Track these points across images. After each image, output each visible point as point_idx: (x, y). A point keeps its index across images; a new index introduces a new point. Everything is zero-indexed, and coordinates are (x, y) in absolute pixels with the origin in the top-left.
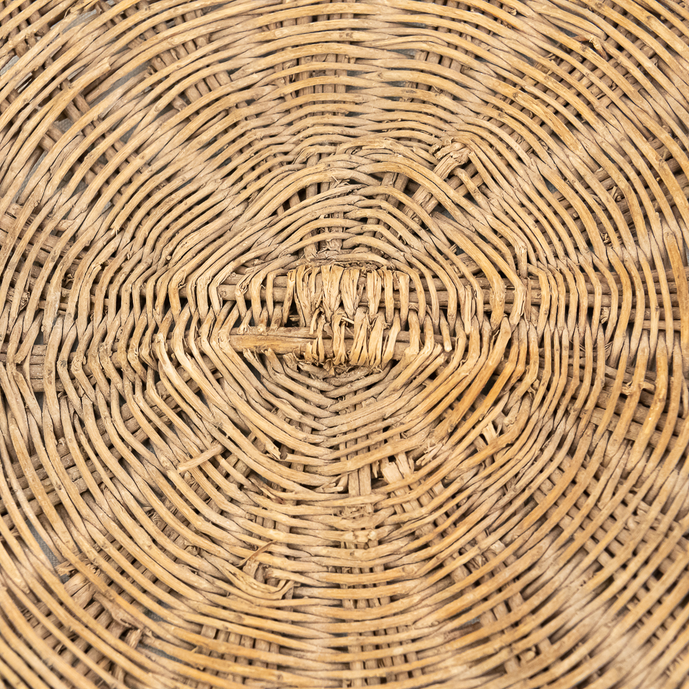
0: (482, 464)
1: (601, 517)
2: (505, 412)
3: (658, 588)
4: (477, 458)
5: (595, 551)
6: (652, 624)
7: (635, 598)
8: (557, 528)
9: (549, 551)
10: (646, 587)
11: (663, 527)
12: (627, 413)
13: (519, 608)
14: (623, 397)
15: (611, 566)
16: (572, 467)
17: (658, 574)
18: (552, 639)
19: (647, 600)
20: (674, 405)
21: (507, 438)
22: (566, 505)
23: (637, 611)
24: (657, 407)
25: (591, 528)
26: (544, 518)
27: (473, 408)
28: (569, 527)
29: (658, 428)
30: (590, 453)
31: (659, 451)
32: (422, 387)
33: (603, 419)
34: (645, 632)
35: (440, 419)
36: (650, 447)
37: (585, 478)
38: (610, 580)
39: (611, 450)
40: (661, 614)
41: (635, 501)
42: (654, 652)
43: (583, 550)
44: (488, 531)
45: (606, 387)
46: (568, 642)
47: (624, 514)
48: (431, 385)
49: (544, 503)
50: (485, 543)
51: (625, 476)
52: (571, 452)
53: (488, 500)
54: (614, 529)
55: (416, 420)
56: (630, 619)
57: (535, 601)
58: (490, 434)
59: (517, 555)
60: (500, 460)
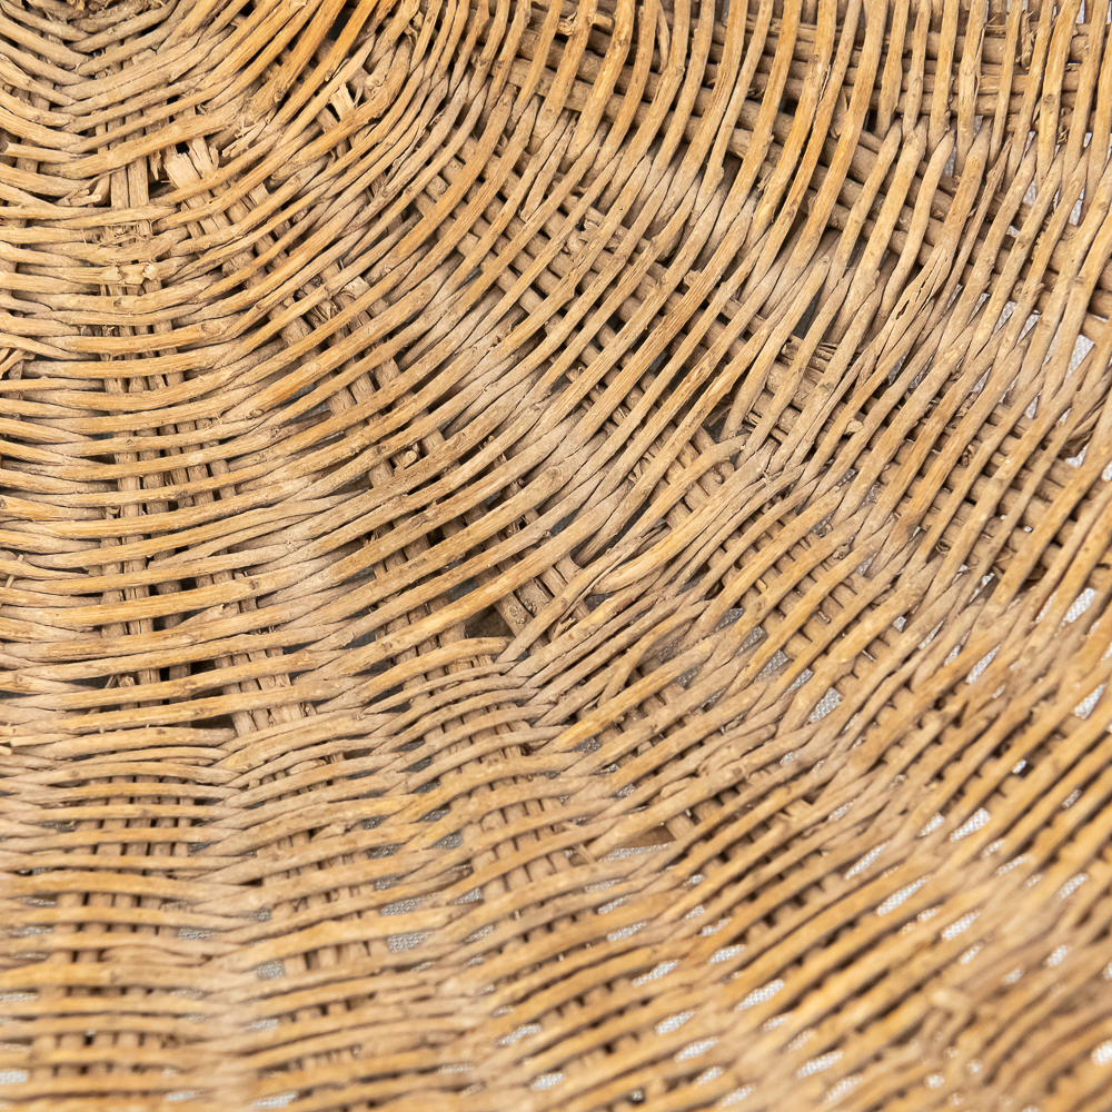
0: (331, 154)
1: (523, 234)
2: (368, 67)
3: (616, 344)
4: (323, 144)
5: (515, 288)
6: (606, 403)
7: (579, 363)
8: (455, 254)
9: (441, 294)
10: (597, 343)
11: (625, 248)
12: (568, 66)
13: (395, 383)
14: (561, 39)
15: (540, 311)
16: (477, 155)
17: (616, 322)
18: (446, 431)
19: (599, 364)
20: (645, 51)
21: (370, 109)
22: (467, 217)
23: (583, 382)
24: (616, 54)
25: (508, 252)
26: (433, 238)
27: (314, 62)
28: (474, 251)
29: (619, 90)
30: (508, 133)
31: (621, 126)
32: (229, 27)
33: (529, 75)
34: (595, 415)
35: (260, 81)
36: (606, 120)
37: (499, 172)
38: (540, 335)
39: (543, 126)
40: (620, 385)
41: (578, 208)
42: (610, 447)
43: (495, 288)
44: (342, 262)
45: (533, 24)
46: (470, 436)
47: (561, 228)
48: (244, 25)
49: (432, 214)
50: (336, 280)
51: (563, 169)
52: (477, 132)
53: (341, 213)
54: (546, 253)
55: (221, 84)
56: (571, 396)
57: (418, 372)
58: (343, 103)
59: (389, 298)
60: (360, 144)
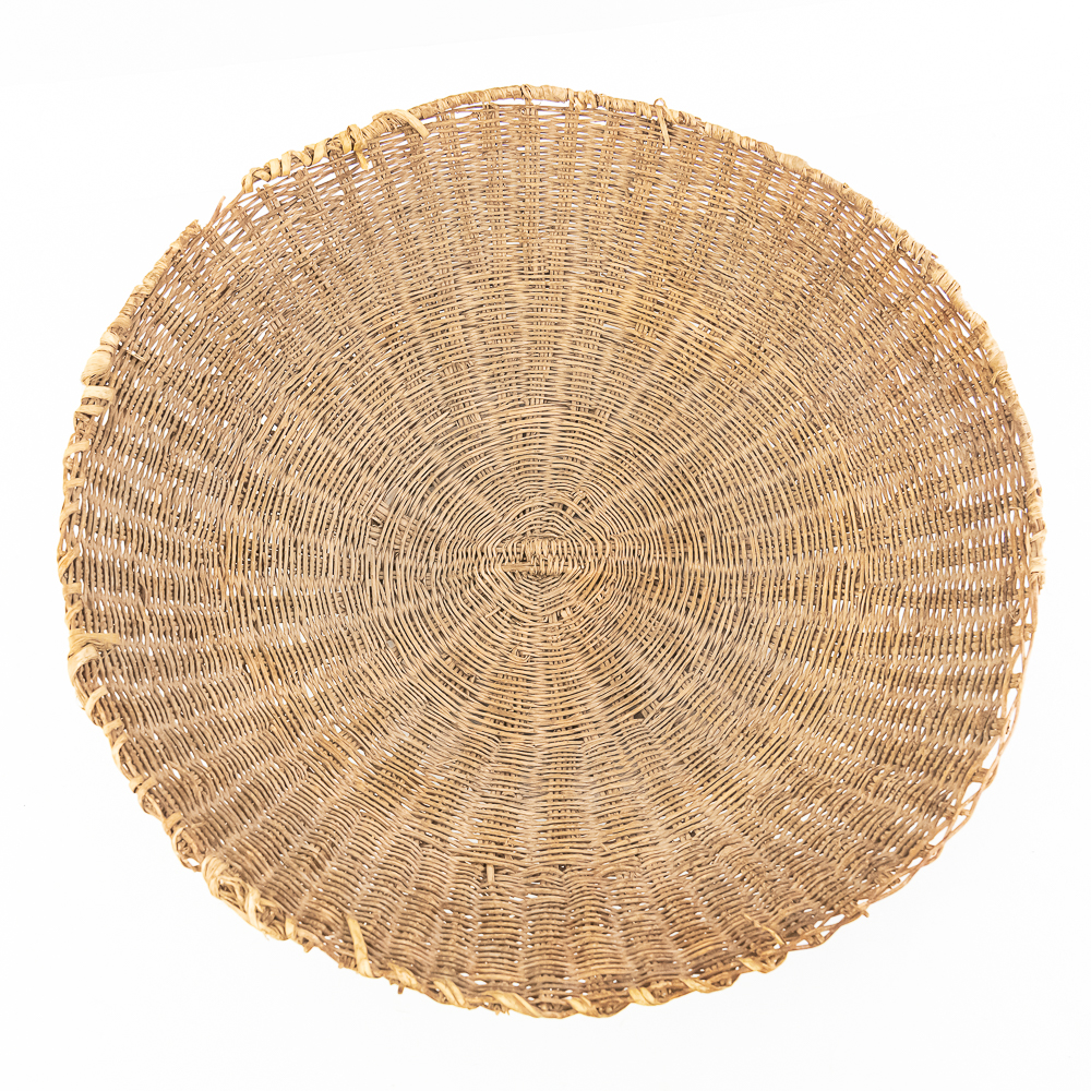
0: (598, 610)
1: (642, 627)
2: (605, 590)
3: (664, 651)
4: (595, 608)
5: (640, 639)
6: (662, 665)
7: (656, 656)
8: (626, 632)
9: (623, 640)
10: (659, 651)
11: (665, 629)
12: (649, 589)
13: (615, 661)
14: (648, 583)
15: (646, 644)
16: (630, 609)
17: (664, 646)
18: (626, 672)
19: (660, 656)
20: (666, 584)
21: (606, 600)
22: (629, 623)
23: (657, 661)
24: (660, 586)
25: (639, 631)
26: (621, 628)
27: (593, 589)
28: (631, 631)
29: (661, 594)
30: (637, 604)
31: (662, 602)
32: (574, 582)
33: (641, 591)
34: (660, 668)
35: (581, 594)
36: (658, 601)
37: (635, 613)
38: (646, 650)
39: (644, 602)
40: (665, 661)
41: (654, 620)
42: (664, 675)
43: (636, 639)
44: (601, 634)
45: (641, 579)
46: (633, 673)
47: (650, 626)
48: (577, 582)
49: (621, 623)
50: (600, 638)
51: (650, 611)
52: (630, 604)
53: (601, 622)
54: (647, 631)
55: (572, 595)
56: (654, 663)
57: (620, 658)
58: (600, 598)
59: (612, 642)
60: (604, 608)
